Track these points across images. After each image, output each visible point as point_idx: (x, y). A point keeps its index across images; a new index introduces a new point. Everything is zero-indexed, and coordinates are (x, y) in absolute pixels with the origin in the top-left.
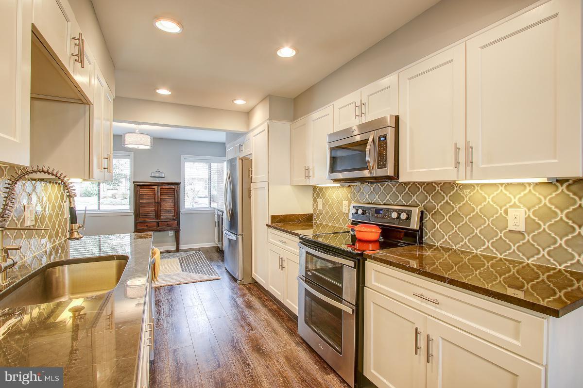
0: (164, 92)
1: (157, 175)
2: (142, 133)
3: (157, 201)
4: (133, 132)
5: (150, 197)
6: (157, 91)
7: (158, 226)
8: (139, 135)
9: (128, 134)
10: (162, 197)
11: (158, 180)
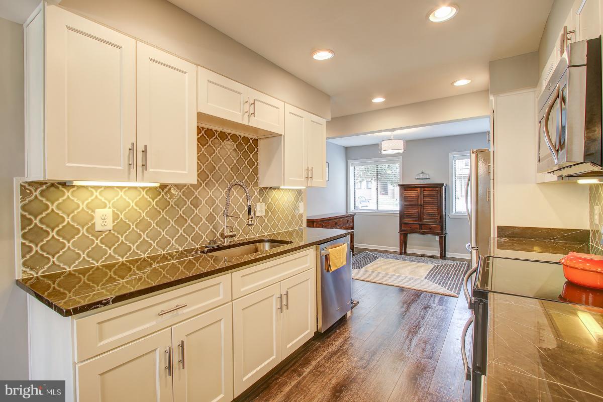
0: (378, 100)
1: (421, 176)
2: (397, 138)
3: (419, 204)
4: (388, 139)
5: (413, 199)
6: (373, 101)
7: (421, 228)
8: (395, 141)
9: (384, 142)
10: (425, 199)
11: (422, 182)
